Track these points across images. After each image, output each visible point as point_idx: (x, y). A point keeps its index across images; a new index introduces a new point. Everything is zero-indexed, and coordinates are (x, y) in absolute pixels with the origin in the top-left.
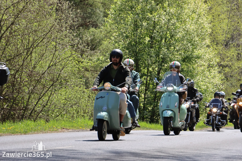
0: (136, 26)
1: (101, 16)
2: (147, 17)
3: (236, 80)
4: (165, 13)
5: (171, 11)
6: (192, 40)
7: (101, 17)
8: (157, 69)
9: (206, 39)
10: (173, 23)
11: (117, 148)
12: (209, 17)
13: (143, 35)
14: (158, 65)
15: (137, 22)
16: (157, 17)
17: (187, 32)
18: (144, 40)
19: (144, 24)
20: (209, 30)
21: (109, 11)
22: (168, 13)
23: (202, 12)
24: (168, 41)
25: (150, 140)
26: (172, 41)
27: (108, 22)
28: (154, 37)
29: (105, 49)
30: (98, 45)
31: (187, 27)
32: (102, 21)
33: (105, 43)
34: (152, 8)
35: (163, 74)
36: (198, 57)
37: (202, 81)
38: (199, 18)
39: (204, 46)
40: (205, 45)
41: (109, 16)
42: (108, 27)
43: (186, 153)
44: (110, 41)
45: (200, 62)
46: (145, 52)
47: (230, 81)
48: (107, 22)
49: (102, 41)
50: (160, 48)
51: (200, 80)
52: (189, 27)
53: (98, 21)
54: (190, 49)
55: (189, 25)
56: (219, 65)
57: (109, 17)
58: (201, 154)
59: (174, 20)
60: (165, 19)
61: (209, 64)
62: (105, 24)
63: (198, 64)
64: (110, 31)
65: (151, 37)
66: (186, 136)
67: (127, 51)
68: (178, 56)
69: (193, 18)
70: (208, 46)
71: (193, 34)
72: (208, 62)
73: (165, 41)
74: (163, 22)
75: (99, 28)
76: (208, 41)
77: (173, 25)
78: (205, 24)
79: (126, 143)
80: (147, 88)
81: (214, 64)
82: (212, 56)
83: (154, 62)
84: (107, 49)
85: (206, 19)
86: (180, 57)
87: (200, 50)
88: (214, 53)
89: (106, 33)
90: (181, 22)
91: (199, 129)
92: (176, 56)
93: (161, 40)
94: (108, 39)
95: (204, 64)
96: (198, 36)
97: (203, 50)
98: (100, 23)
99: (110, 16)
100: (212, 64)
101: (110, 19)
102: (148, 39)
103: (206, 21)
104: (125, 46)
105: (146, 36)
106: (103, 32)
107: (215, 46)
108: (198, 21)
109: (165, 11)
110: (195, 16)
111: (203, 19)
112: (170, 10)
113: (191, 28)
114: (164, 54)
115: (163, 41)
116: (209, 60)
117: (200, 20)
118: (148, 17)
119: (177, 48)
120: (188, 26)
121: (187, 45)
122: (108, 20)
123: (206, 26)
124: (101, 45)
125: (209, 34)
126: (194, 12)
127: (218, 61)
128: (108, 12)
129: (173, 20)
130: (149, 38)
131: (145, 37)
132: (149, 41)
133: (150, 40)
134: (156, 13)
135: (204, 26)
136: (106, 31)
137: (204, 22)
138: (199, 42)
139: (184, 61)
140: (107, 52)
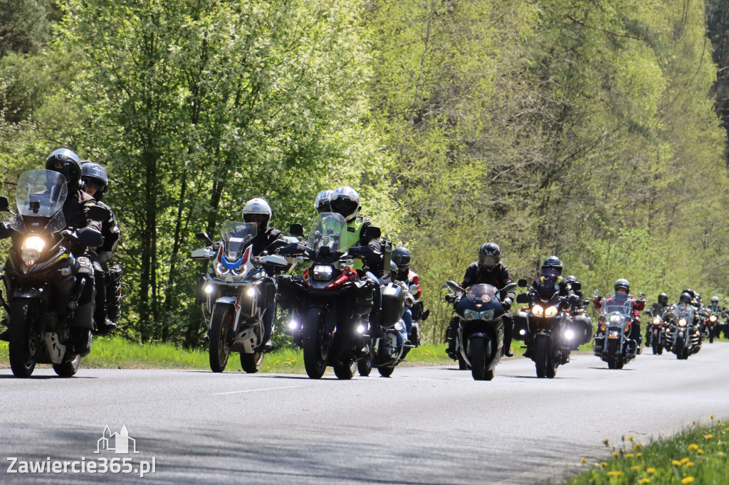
0: (150, 54)
1: (41, 16)
2: (183, 26)
3: (443, 225)
4: (238, 16)
5: (255, 11)
6: (316, 99)
7: (41, 19)
8: (210, 185)
9: (357, 100)
10: (261, 47)
11: (79, 423)
12: (365, 32)
13: (169, 82)
14: (215, 174)
15: (152, 42)
16: (211, 27)
17: (302, 77)
18: (174, 95)
19: (172, 48)
20: (365, 71)
21: (67, 4)
22: (247, 16)
23: (347, 17)
24: (245, 103)
26: (256, 102)
27: (62, 37)
28: (202, 88)
29: (53, 120)
30: (32, 107)
31: (301, 60)
32: (46, 32)
33: (53, 101)
35: (228, 200)
36: (334, 154)
38: (337, 35)
39: (351, 120)
40: (354, 116)
41: (66, 18)
42: (64, 52)
43: (290, 439)
44: (68, 96)
46: (175, 132)
47: (427, 227)
48: (59, 35)
49: (44, 94)
50: (221, 120)
52: (306, 61)
53: (32, 32)
54: (308, 128)
55: (306, 56)
56: (396, 178)
57: (65, 20)
58: (331, 443)
59: (263, 38)
60: (236, 36)
61: (366, 173)
62: (53, 42)
64: (69, 65)
65: (194, 88)
67: (121, 128)
68: (275, 149)
69: (317, 33)
70: (365, 122)
71: (318, 82)
72: (363, 168)
73: (237, 103)
74: (231, 44)
75: (35, 53)
76: (363, 106)
77: (263, 53)
78: (355, 52)
79: (109, 406)
80: (179, 242)
81: (379, 172)
83: (203, 165)
84: (59, 121)
85: (357, 39)
86: (279, 150)
87: (338, 133)
89: (57, 68)
90: (285, 46)
93: (226, 98)
94: (62, 90)
95: (352, 173)
96: (333, 87)
97: (350, 131)
98: (37, 39)
99: (69, 18)
100: (375, 173)
101: (69, 29)
102: (184, 93)
103: (359, 44)
104: (116, 111)
105: (178, 84)
106: (47, 66)
107: (384, 122)
108: (335, 42)
109: (238, 11)
110: (325, 28)
111: (350, 37)
112: (252, 9)
113: (311, 63)
114: (232, 142)
115: (231, 101)
116: (364, 161)
117: (340, 41)
118: (185, 29)
119: (273, 123)
120: (305, 58)
121: (300, 114)
122: (62, 30)
123: (357, 58)
124: (40, 104)
125: (367, 82)
126: (322, 16)
128: (63, 6)
129: (260, 39)
130: (190, 90)
131: (175, 88)
132: (188, 100)
133: (190, 97)
134: (211, 17)
135: (352, 58)
136: (56, 63)
137: (354, 47)
138: (335, 107)
139: (290, 162)
140: (59, 128)
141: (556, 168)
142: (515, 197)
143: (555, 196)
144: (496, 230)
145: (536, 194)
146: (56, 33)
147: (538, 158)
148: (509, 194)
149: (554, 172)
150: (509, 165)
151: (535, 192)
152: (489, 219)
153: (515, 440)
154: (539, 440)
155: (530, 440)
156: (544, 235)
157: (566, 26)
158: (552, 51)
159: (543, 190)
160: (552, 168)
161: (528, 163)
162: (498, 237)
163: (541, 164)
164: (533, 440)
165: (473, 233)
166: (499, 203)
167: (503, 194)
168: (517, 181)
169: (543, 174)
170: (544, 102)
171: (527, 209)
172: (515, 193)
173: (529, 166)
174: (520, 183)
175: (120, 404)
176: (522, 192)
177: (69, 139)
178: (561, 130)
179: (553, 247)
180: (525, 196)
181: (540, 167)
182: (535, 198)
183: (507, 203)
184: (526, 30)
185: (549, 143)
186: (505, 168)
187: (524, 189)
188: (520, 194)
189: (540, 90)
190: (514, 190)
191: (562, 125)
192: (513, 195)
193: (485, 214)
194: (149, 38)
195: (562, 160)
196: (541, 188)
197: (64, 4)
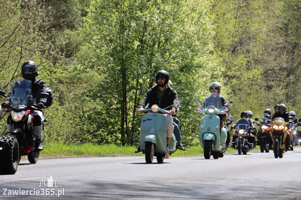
0: (123, 28)
1: (78, 15)
3: (245, 94)
4: (158, 11)
6: (192, 44)
8: (148, 80)
9: (208, 44)
10: (169, 23)
11: (98, 179)
12: (212, 16)
13: (130, 39)
14: (150, 76)
15: (123, 22)
16: (149, 16)
17: (186, 36)
18: (133, 44)
19: (132, 24)
20: (212, 32)
21: (89, 9)
22: (162, 11)
23: (204, 10)
24: (162, 46)
25: (139, 168)
26: (167, 46)
27: (87, 22)
28: (145, 41)
29: (84, 56)
30: (75, 51)
31: (186, 28)
32: (80, 21)
33: (84, 48)
34: (142, 4)
36: (200, 66)
37: (204, 95)
38: (200, 18)
39: (206, 52)
40: (207, 50)
41: (88, 14)
42: (88, 28)
43: (185, 184)
44: (90, 46)
45: (201, 72)
46: (133, 59)
47: (238, 95)
48: (86, 21)
49: (80, 46)
50: (152, 55)
51: (202, 94)
52: (188, 29)
53: (75, 22)
54: (189, 56)
55: (187, 27)
56: (225, 76)
57: (88, 15)
58: (202, 185)
59: (170, 20)
60: (159, 19)
61: (213, 74)
62: (83, 25)
63: (199, 74)
64: (90, 34)
65: (141, 41)
66: (185, 163)
67: (112, 59)
68: (174, 65)
69: (193, 17)
70: (211, 52)
71: (193, 38)
72: (211, 72)
73: (159, 46)
74: (157, 22)
75: (76, 30)
76: (211, 46)
77: (169, 26)
78: (207, 25)
79: (110, 172)
80: (136, 105)
81: (218, 74)
82: (216, 65)
83: (146, 72)
84: (86, 57)
85: (208, 19)
86: (176, 65)
87: (201, 58)
88: (218, 61)
89: (85, 35)
90: (178, 22)
91: (201, 154)
92: (172, 65)
93: (154, 45)
94: (87, 44)
95: (207, 74)
96: (199, 39)
97: (206, 57)
98: (77, 24)
99: (89, 14)
100: (216, 74)
101: (90, 19)
102: (137, 43)
103: (209, 21)
104: (109, 52)
105: (135, 40)
106: (81, 34)
107: (219, 52)
108: (199, 21)
109: (158, 9)
110: (195, 15)
111: (205, 19)
112: (165, 8)
113: (190, 30)
114: (158, 62)
115: (156, 46)
116: (212, 69)
117: (201, 20)
118: (137, 16)
119: (174, 55)
120: (187, 28)
121: (186, 51)
122: (87, 19)
123: (208, 27)
124: (79, 50)
125: (213, 37)
126: (193, 10)
127: (223, 70)
128: (87, 10)
130: (139, 42)
131: (133, 41)
132: (138, 46)
133: (139, 45)
134: (148, 12)
135: (206, 27)
136: (85, 33)
137: (207, 23)
138: (200, 48)
139: (181, 70)
140: (87, 59)
141: (292, 69)
142: (275, 82)
143: (292, 81)
144: (268, 96)
145: (284, 80)
146: (85, 21)
147: (285, 65)
148: (273, 80)
149: (291, 71)
150: (272, 69)
151: (284, 79)
152: (265, 91)
153: (279, 182)
154: (289, 182)
155: (286, 182)
156: (288, 97)
157: (295, 10)
158: (289, 20)
159: (287, 78)
160: (291, 69)
161: (280, 67)
162: (268, 98)
163: (286, 68)
164: (287, 182)
165: (258, 97)
166: (269, 84)
167: (270, 81)
168: (276, 75)
169: (287, 72)
170: (286, 41)
171: (280, 86)
172: (275, 80)
173: (281, 68)
174: (277, 76)
175: (114, 171)
176: (278, 80)
177: (90, 64)
178: (294, 53)
179: (292, 102)
180: (280, 81)
181: (285, 69)
182: (284, 81)
183: (272, 84)
184: (278, 12)
185: (289, 59)
186: (271, 70)
187: (279, 78)
188: (277, 80)
189: (285, 37)
190: (275, 79)
191: (295, 51)
192: (275, 81)
193: (263, 89)
194: (122, 21)
195: (295, 65)
196: (286, 77)
197: (88, 9)
